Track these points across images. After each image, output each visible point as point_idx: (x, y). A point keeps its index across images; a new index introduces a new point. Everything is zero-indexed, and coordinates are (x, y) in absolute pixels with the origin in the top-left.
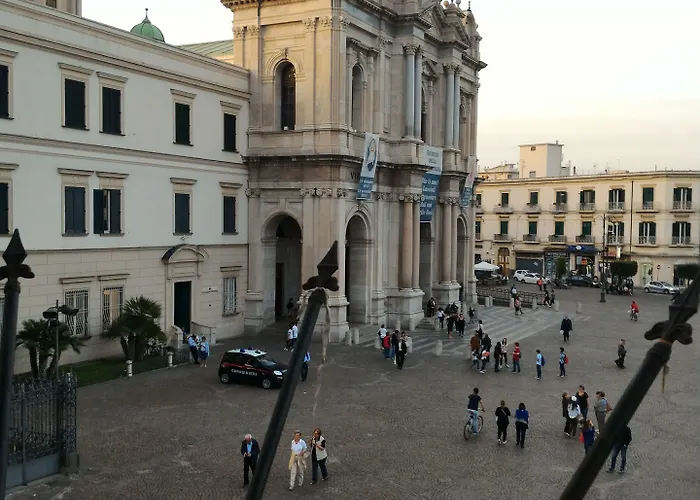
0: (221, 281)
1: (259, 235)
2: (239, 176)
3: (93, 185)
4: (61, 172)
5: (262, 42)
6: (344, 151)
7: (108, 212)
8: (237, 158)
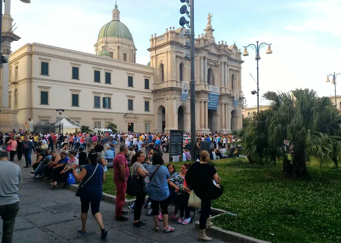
0: (144, 124)
1: (156, 112)
2: (151, 96)
3: (102, 96)
4: (94, 93)
5: (156, 59)
6: (175, 86)
7: (107, 103)
8: (149, 91)
